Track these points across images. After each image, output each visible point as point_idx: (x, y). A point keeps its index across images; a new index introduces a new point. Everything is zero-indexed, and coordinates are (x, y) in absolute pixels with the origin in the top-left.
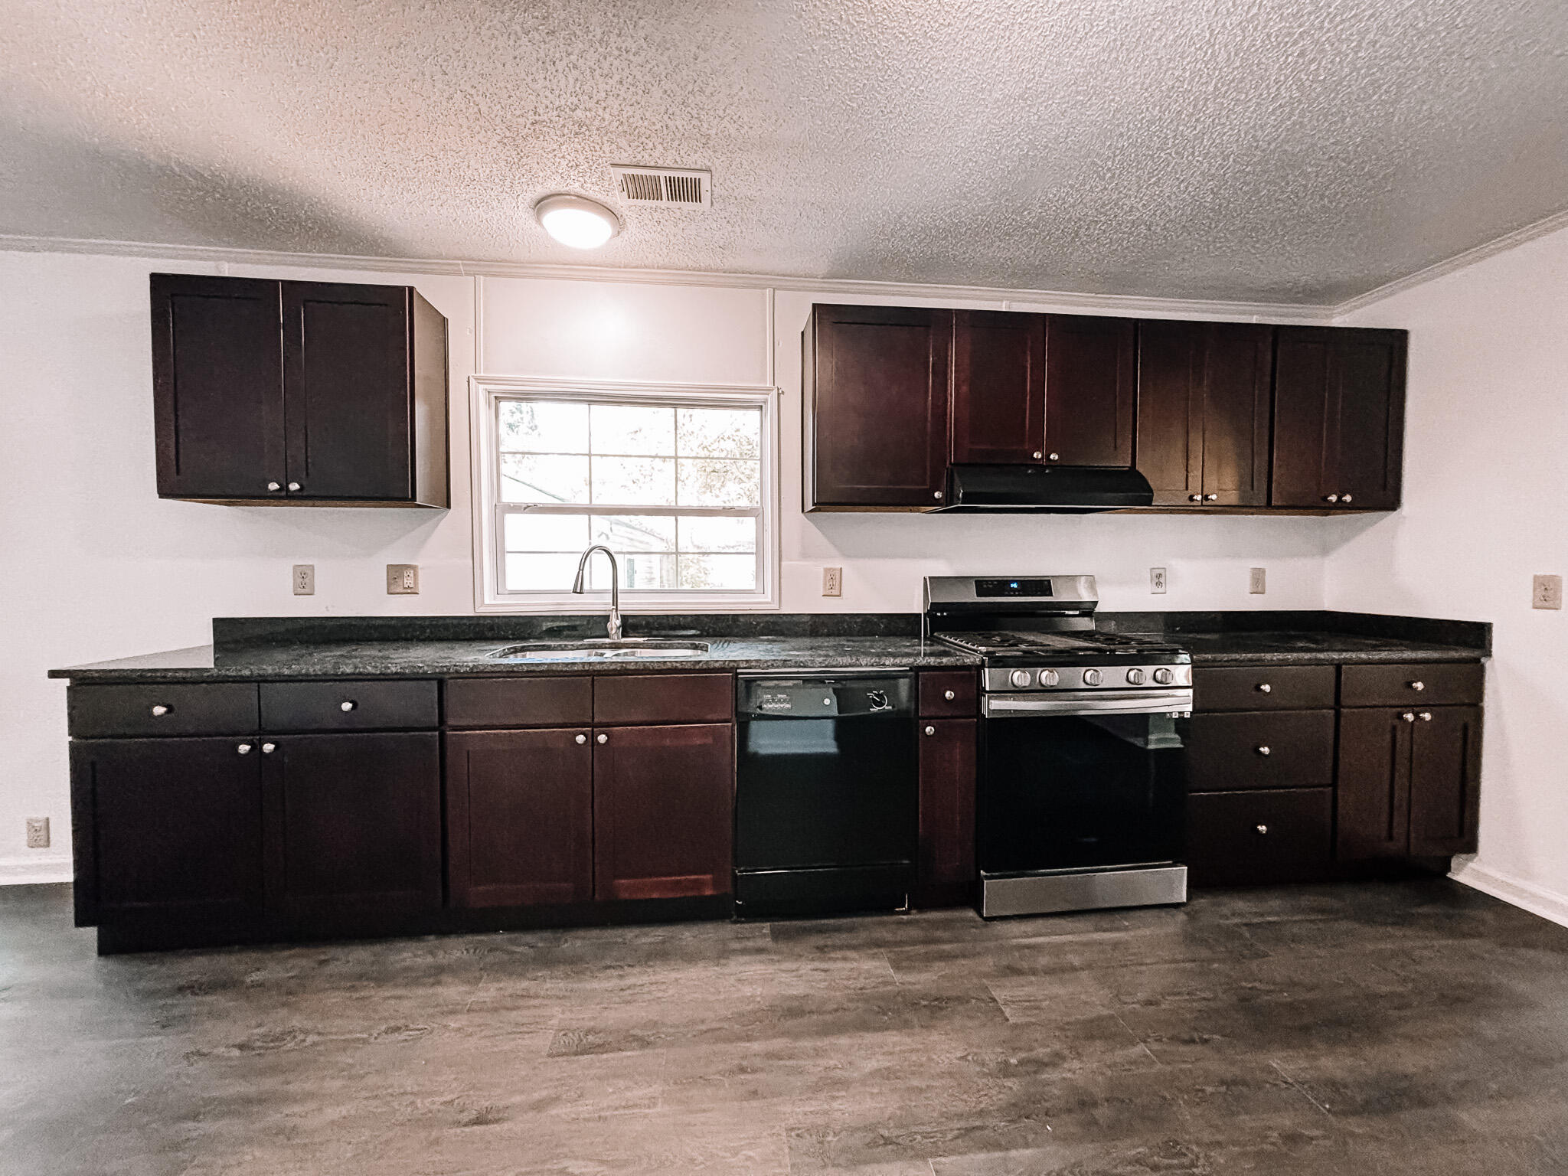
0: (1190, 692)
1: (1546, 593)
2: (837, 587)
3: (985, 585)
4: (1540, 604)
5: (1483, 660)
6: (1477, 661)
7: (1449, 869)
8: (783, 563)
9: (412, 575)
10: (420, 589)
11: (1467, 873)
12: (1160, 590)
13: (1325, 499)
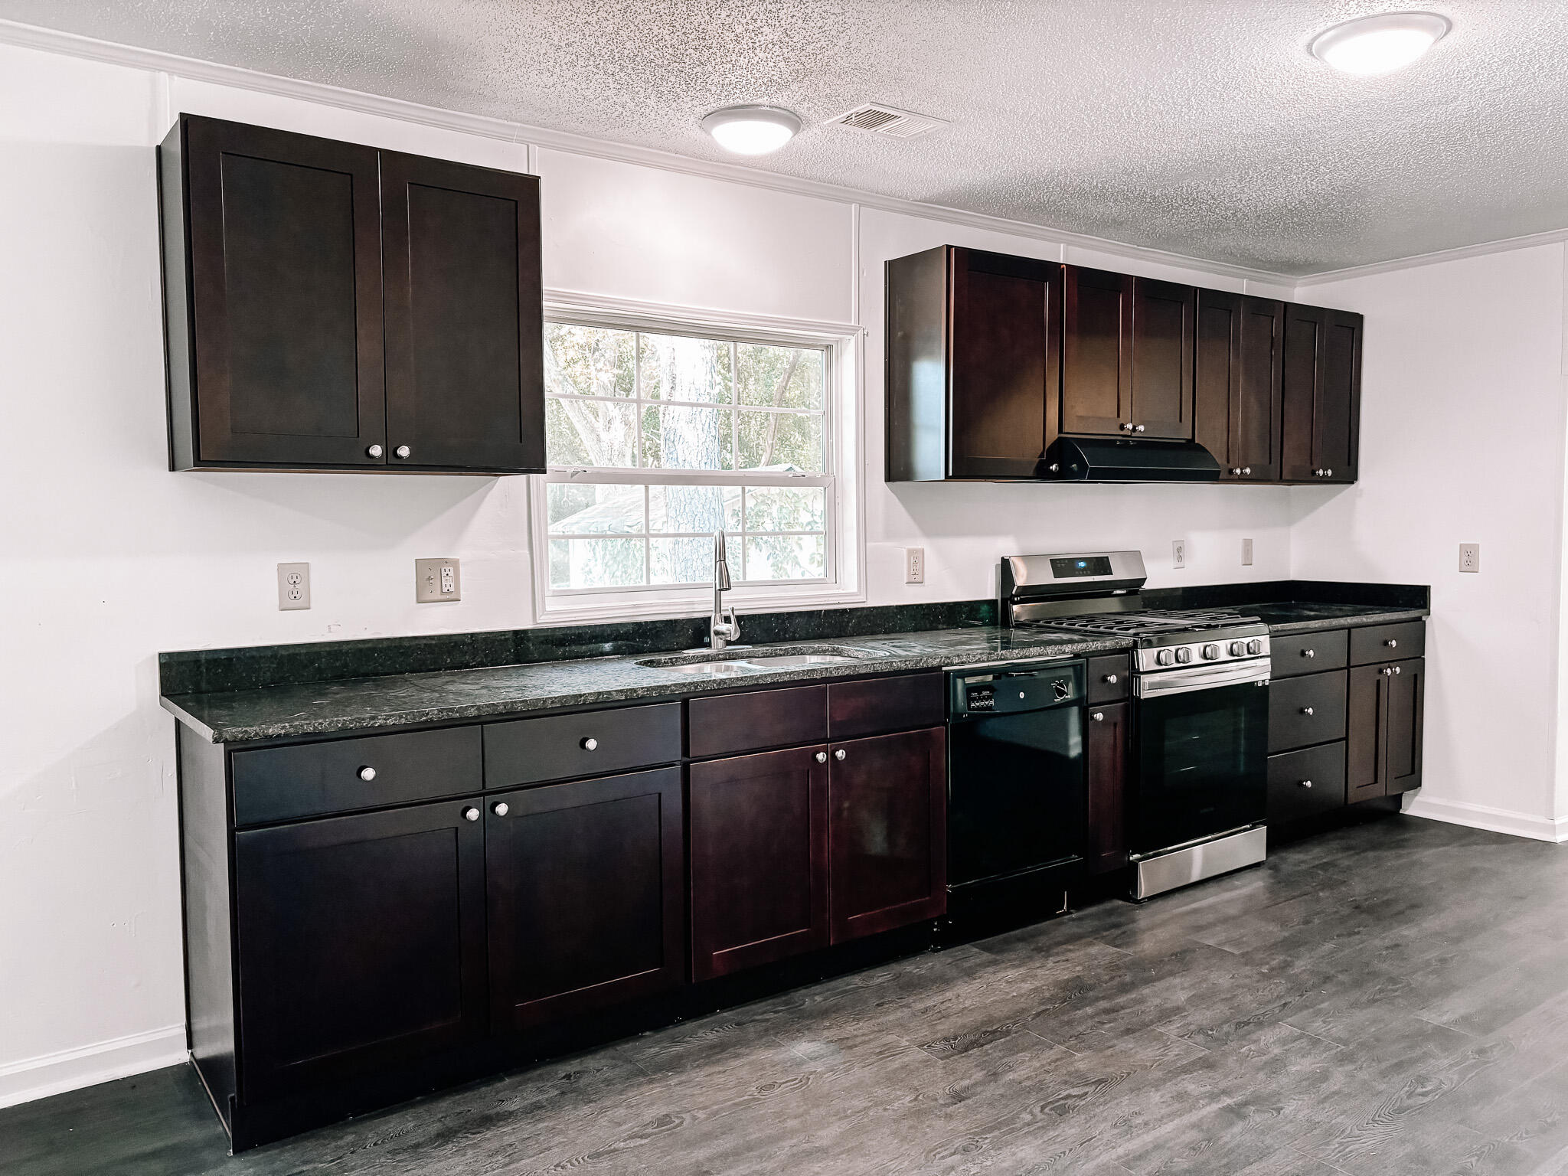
0: (1268, 661)
1: (1469, 560)
2: (921, 574)
3: (1061, 566)
4: (1465, 568)
5: (1424, 618)
6: (1420, 619)
7: (1400, 807)
8: (868, 544)
9: (451, 574)
10: (463, 594)
11: (1415, 806)
12: (1180, 565)
13: (1313, 473)
